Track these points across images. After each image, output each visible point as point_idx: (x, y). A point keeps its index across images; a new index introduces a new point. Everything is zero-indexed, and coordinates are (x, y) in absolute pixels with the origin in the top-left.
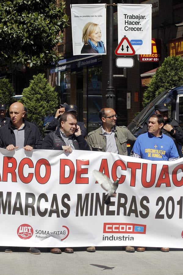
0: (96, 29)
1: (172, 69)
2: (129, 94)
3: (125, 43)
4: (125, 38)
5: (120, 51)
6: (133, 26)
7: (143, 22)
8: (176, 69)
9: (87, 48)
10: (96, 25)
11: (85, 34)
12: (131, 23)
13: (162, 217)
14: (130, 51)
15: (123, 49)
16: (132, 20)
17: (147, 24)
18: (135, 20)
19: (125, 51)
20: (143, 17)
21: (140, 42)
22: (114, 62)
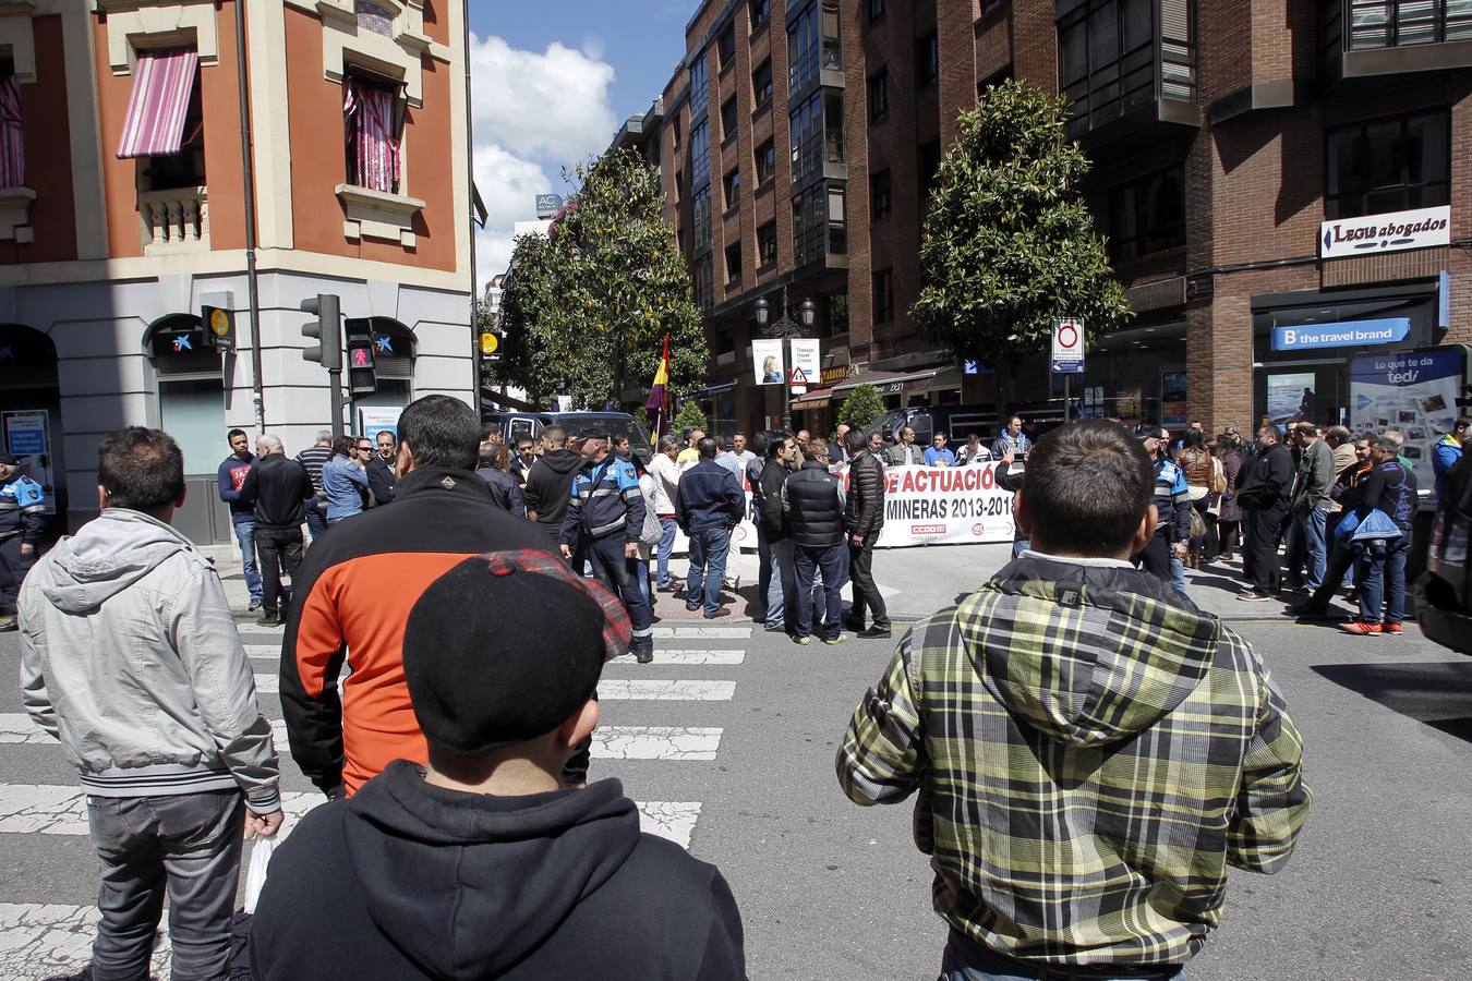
0: (775, 362)
3: (799, 373)
4: (799, 369)
5: (794, 380)
6: (804, 359)
7: (811, 354)
9: (767, 378)
10: (774, 358)
11: (765, 366)
12: (802, 356)
13: (957, 516)
14: (803, 380)
15: (797, 379)
16: (803, 353)
17: (815, 357)
18: (806, 353)
19: (799, 380)
20: (812, 350)
21: (810, 372)
22: (790, 390)
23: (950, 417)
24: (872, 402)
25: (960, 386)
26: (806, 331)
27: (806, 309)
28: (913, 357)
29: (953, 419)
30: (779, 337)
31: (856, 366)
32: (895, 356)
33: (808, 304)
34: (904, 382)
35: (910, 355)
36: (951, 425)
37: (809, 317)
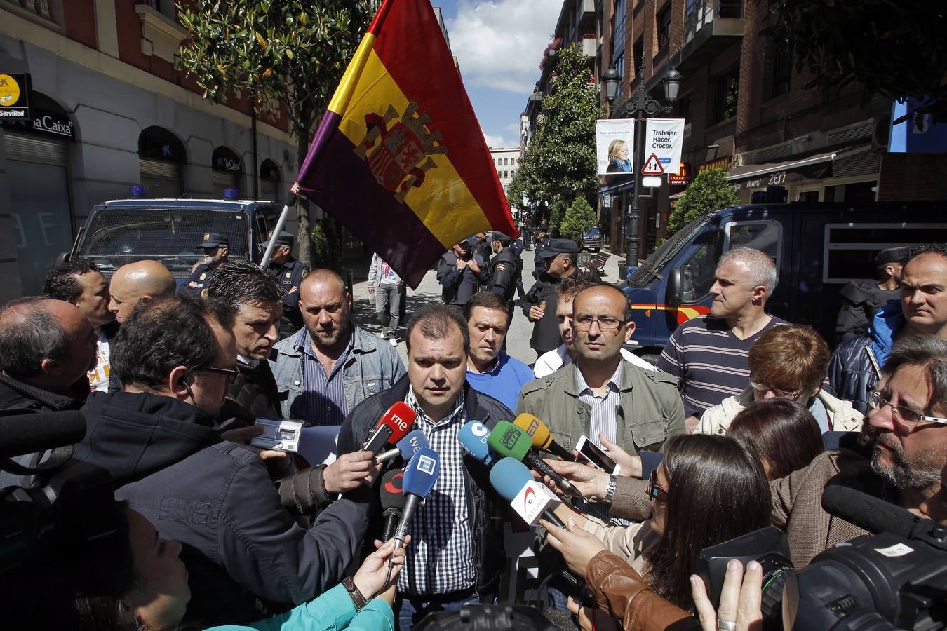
0: (623, 147)
1: (709, 185)
2: (658, 215)
3: (653, 161)
4: (653, 156)
5: (647, 170)
6: (662, 143)
7: (673, 138)
8: (714, 186)
9: (613, 166)
10: (623, 142)
11: (611, 152)
12: (660, 140)
14: (658, 170)
15: (650, 168)
16: (661, 137)
17: (677, 141)
18: (665, 137)
19: (652, 170)
20: (674, 133)
21: (668, 161)
22: (640, 182)
23: (828, 228)
24: (718, 197)
25: (876, 177)
26: (667, 109)
27: (668, 80)
28: (809, 139)
29: (832, 231)
30: (630, 117)
31: (740, 157)
32: (785, 141)
33: (673, 73)
34: (788, 171)
35: (807, 136)
36: (828, 246)
37: (672, 91)
